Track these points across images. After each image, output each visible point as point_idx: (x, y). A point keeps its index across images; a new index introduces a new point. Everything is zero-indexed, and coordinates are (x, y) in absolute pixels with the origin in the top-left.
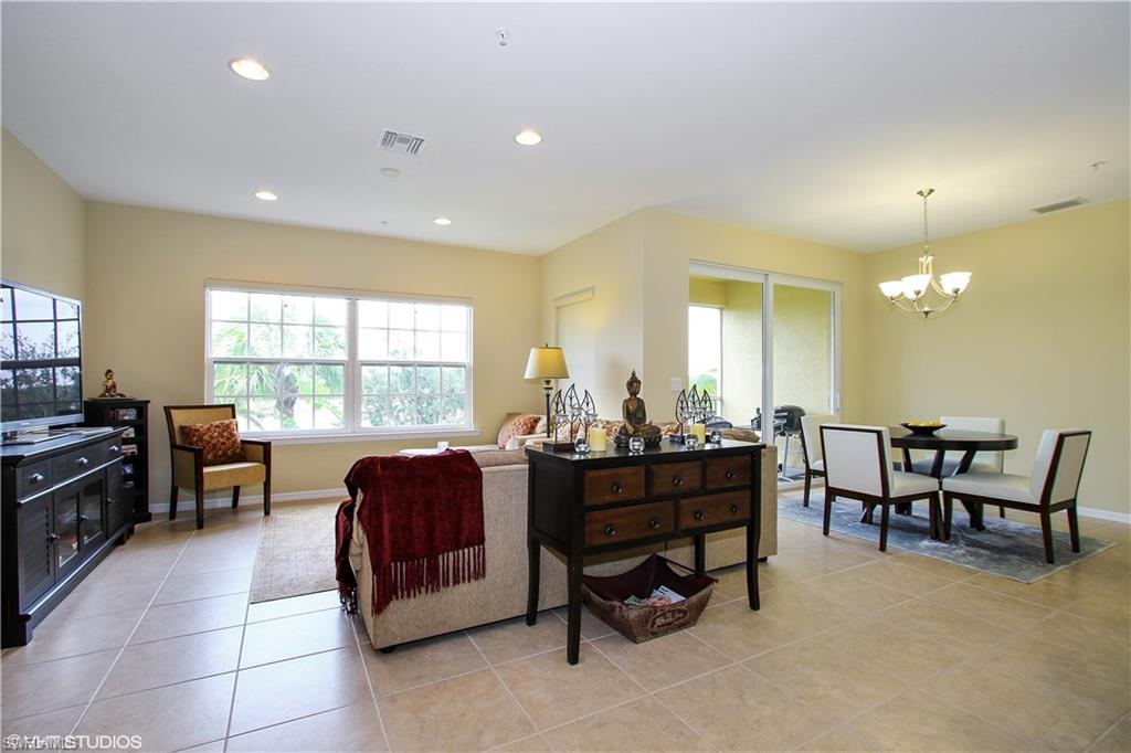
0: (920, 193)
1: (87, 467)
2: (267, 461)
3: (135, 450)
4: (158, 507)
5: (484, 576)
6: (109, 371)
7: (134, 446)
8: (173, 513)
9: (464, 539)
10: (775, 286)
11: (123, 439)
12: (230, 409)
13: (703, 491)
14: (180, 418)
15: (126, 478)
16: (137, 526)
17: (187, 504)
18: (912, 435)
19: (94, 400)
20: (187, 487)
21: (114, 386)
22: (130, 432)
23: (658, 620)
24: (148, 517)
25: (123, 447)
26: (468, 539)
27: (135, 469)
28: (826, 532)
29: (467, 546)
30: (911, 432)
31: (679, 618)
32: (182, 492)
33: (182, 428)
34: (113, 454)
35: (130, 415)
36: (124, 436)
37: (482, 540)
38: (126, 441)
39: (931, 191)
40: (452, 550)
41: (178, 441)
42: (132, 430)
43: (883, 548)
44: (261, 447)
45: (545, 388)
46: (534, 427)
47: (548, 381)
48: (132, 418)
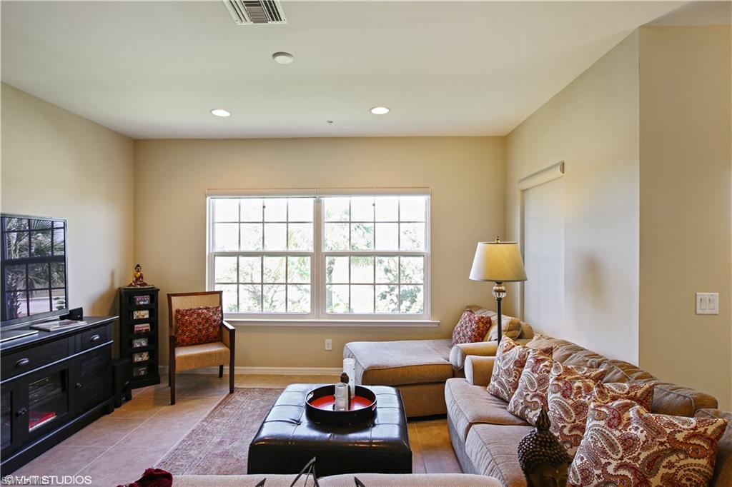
2: (233, 346)
3: (149, 328)
6: (138, 266)
7: (148, 325)
12: (219, 295)
14: (176, 303)
15: (138, 350)
21: (141, 277)
22: (146, 314)
24: (157, 381)
27: (148, 342)
33: (178, 311)
35: (146, 300)
38: (142, 321)
42: (147, 312)
45: (496, 291)
46: (488, 330)
47: (499, 283)
48: (147, 303)
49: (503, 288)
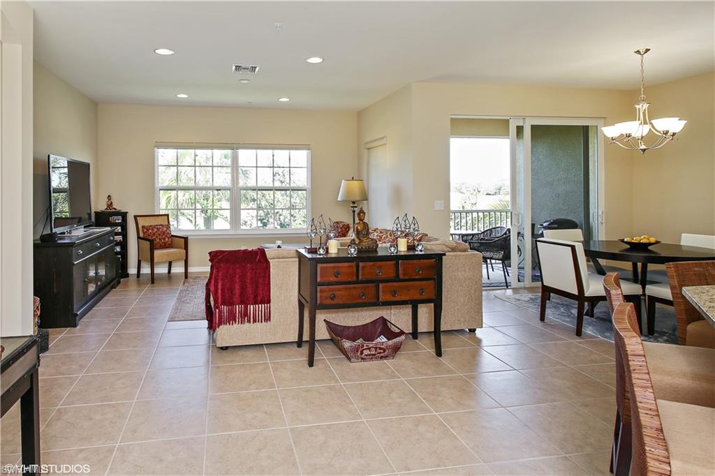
0: (638, 52)
1: (99, 248)
2: (186, 248)
3: (121, 239)
4: (132, 270)
5: (270, 320)
6: (109, 196)
7: (121, 237)
8: (139, 274)
9: (259, 299)
10: (533, 127)
11: (116, 233)
12: (166, 217)
13: (397, 279)
14: (142, 222)
15: (117, 253)
16: (122, 280)
17: (146, 270)
18: (627, 250)
19: (103, 212)
20: (146, 261)
21: (111, 203)
22: (119, 229)
23: (364, 351)
24: (127, 275)
25: (116, 237)
26: (261, 300)
27: (121, 249)
28: (542, 318)
29: (261, 303)
30: (628, 246)
31: (380, 353)
32: (143, 264)
33: (143, 227)
34: (111, 242)
35: (119, 220)
36: (116, 231)
37: (269, 302)
38: (117, 234)
39: (647, 50)
40: (253, 304)
41: (141, 235)
42: (119, 228)
43: (579, 333)
44: (183, 240)
45: (352, 207)
46: (347, 232)
47: (354, 203)
48: (120, 221)
49: (356, 205)
